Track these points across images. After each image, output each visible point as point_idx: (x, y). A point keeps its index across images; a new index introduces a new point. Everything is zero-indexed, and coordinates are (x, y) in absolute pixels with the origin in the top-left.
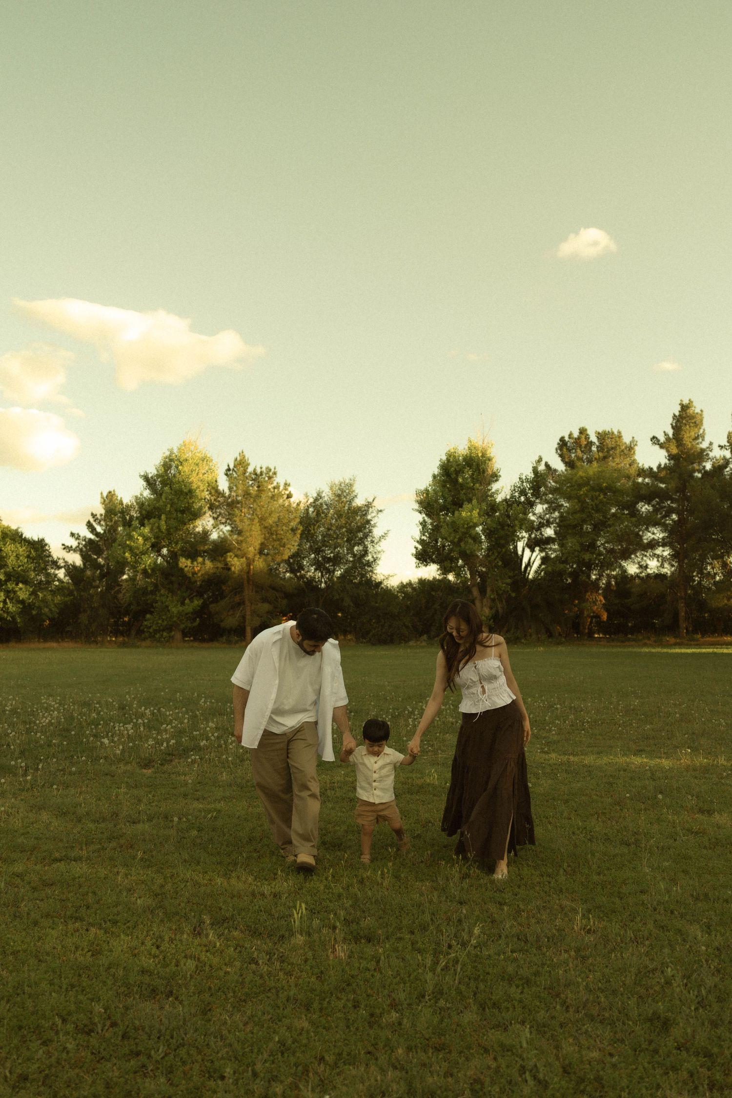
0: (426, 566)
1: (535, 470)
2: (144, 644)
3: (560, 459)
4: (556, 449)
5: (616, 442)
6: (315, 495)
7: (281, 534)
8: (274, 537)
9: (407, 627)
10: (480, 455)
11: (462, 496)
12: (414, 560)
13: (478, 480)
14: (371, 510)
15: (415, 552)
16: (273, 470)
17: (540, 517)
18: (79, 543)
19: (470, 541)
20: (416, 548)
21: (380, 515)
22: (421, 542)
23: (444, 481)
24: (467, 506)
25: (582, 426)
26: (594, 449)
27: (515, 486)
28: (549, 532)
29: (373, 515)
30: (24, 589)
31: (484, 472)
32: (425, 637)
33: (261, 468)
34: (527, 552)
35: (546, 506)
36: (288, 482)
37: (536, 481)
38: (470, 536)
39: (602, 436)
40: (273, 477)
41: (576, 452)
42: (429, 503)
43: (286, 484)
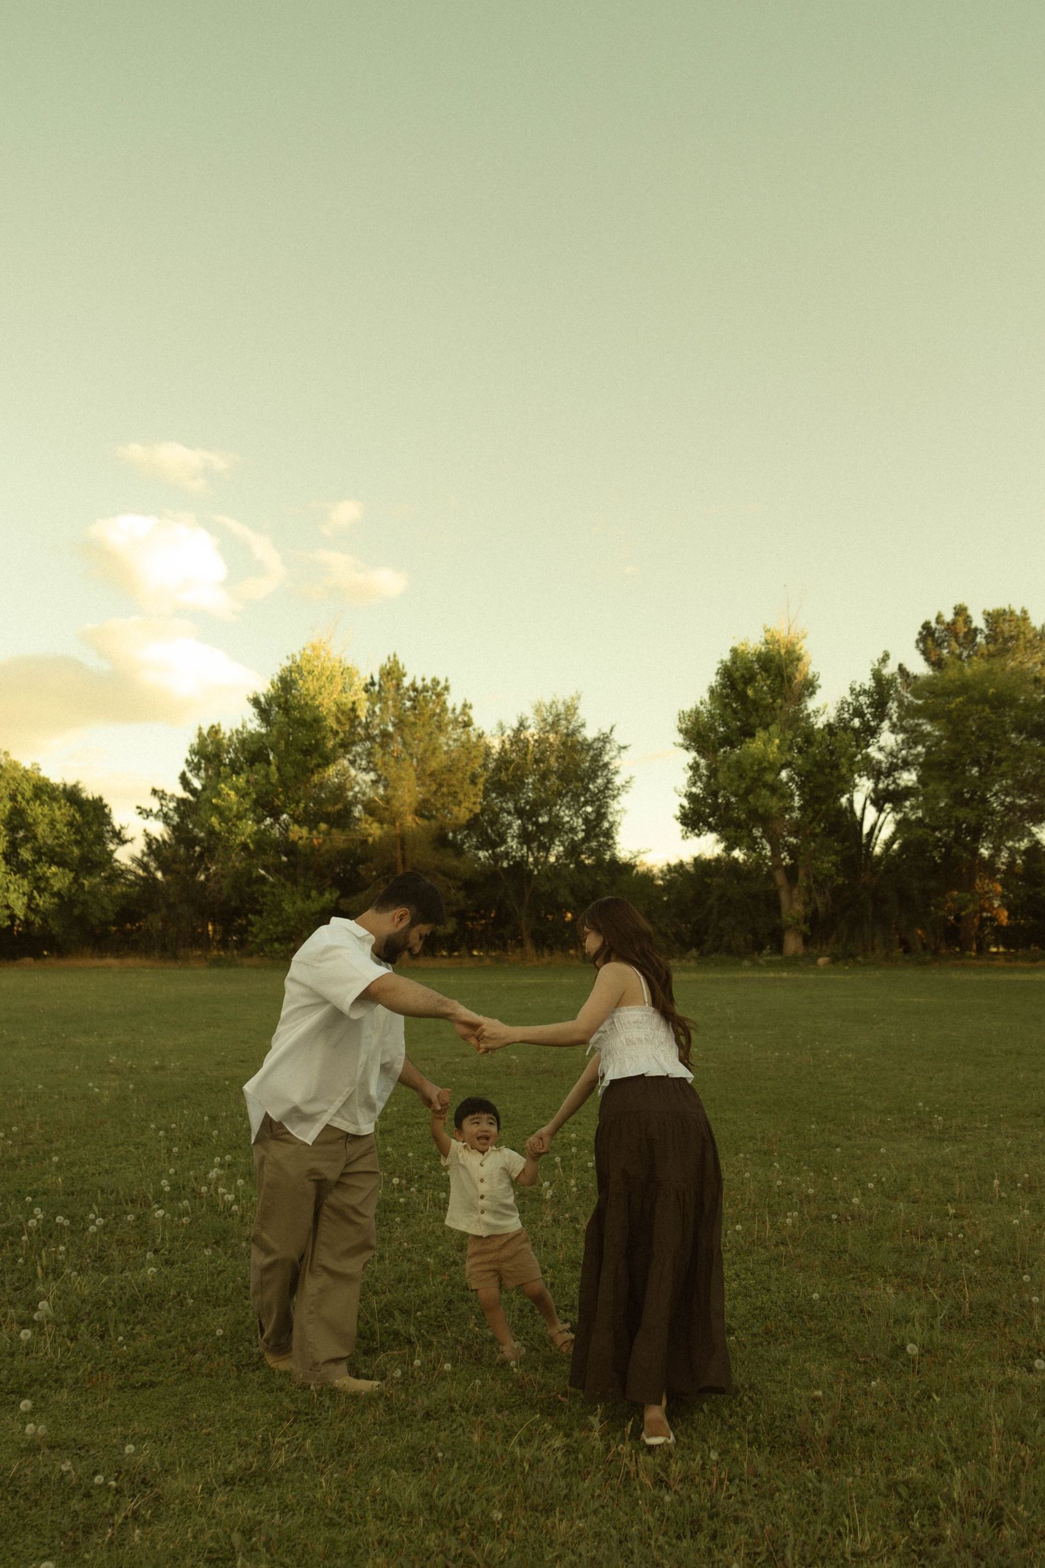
0: (698, 835)
1: (877, 676)
2: (248, 961)
3: (921, 658)
4: (917, 642)
5: (1017, 626)
6: (515, 725)
7: (453, 785)
8: (445, 790)
9: (665, 935)
10: (783, 651)
11: (753, 720)
12: (681, 827)
13: (780, 694)
14: (608, 746)
15: (678, 814)
16: (442, 684)
17: (891, 754)
18: (162, 805)
19: (765, 793)
20: (682, 807)
21: (624, 753)
22: (691, 797)
23: (727, 696)
24: (761, 734)
25: (958, 601)
26: (980, 639)
27: (842, 703)
28: (908, 778)
29: (612, 754)
30: (60, 876)
31: (790, 680)
32: (694, 952)
33: (423, 680)
34: (871, 814)
35: (901, 737)
36: (468, 703)
37: (878, 694)
38: (765, 785)
39: (995, 618)
40: (443, 695)
41: (949, 646)
42: (699, 733)
43: (465, 706)
